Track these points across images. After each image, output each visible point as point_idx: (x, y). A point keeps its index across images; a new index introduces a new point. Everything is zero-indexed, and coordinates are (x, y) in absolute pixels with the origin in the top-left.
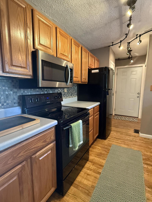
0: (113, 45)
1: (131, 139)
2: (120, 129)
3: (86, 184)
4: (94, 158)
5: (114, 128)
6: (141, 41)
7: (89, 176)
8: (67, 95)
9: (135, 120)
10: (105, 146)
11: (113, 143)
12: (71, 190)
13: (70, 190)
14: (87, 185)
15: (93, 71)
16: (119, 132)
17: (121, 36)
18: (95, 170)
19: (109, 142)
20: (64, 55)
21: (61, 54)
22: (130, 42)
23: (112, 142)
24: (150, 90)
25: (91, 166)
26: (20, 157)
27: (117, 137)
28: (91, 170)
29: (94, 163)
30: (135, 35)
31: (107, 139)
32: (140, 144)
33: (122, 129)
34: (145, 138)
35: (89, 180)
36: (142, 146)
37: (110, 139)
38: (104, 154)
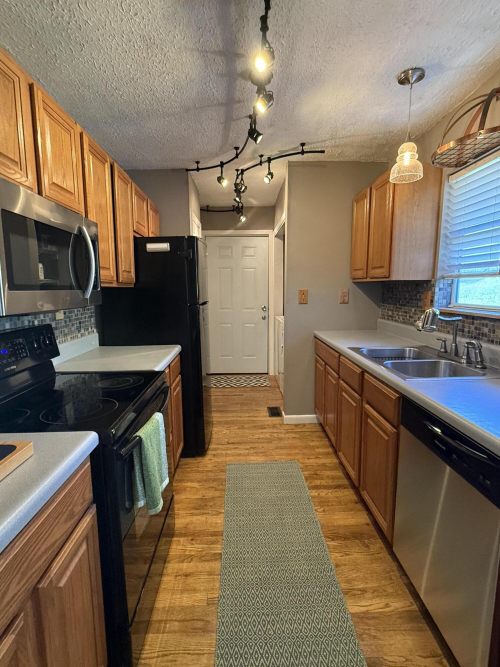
0: (198, 169)
1: (268, 436)
2: (234, 414)
3: (190, 603)
4: (188, 519)
5: (218, 415)
6: (270, 174)
7: (190, 580)
8: (66, 331)
9: (262, 381)
10: (210, 474)
11: (228, 459)
12: (150, 646)
13: (147, 647)
14: (194, 606)
15: (151, 247)
16: (233, 423)
17: (222, 150)
18: (204, 553)
19: (215, 459)
20: (62, 188)
21: (53, 187)
22: (243, 171)
23: (223, 459)
24: (298, 303)
25: (189, 547)
26: (9, 602)
27: (232, 441)
28: (191, 558)
29: (193, 535)
30: (257, 155)
31: (209, 452)
32: (290, 442)
33: (239, 414)
34: (296, 425)
35: (195, 590)
36: (295, 448)
37: (215, 449)
38: (213, 498)
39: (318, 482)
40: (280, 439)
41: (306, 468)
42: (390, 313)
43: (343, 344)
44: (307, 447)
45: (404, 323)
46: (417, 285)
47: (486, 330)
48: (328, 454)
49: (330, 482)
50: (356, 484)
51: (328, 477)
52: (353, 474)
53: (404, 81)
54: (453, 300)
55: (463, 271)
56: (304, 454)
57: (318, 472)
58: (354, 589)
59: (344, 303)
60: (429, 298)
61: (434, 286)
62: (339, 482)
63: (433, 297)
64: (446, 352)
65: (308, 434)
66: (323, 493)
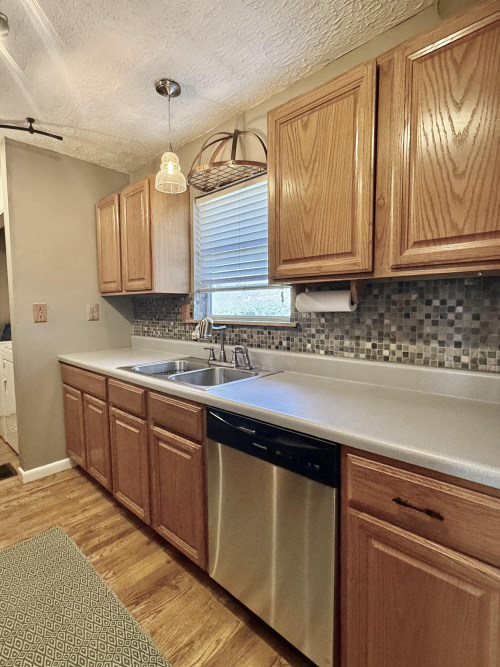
24: (33, 321)
32: (40, 504)
34: (42, 479)
36: (50, 509)
39: (96, 541)
40: (24, 506)
41: (73, 530)
42: (146, 329)
43: (111, 365)
44: (65, 503)
45: (163, 337)
46: (174, 299)
47: (245, 336)
48: (97, 500)
49: (111, 534)
50: (148, 522)
51: (106, 528)
52: (140, 512)
53: (161, 90)
54: (208, 313)
55: (215, 286)
56: (66, 513)
57: (92, 528)
58: (181, 649)
59: (93, 320)
60: (188, 311)
61: (192, 299)
62: (123, 528)
63: (192, 310)
64: (214, 359)
65: (64, 485)
66: (106, 552)
